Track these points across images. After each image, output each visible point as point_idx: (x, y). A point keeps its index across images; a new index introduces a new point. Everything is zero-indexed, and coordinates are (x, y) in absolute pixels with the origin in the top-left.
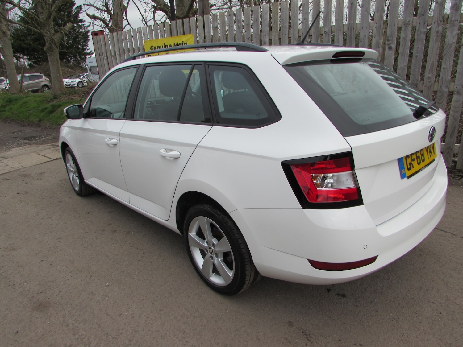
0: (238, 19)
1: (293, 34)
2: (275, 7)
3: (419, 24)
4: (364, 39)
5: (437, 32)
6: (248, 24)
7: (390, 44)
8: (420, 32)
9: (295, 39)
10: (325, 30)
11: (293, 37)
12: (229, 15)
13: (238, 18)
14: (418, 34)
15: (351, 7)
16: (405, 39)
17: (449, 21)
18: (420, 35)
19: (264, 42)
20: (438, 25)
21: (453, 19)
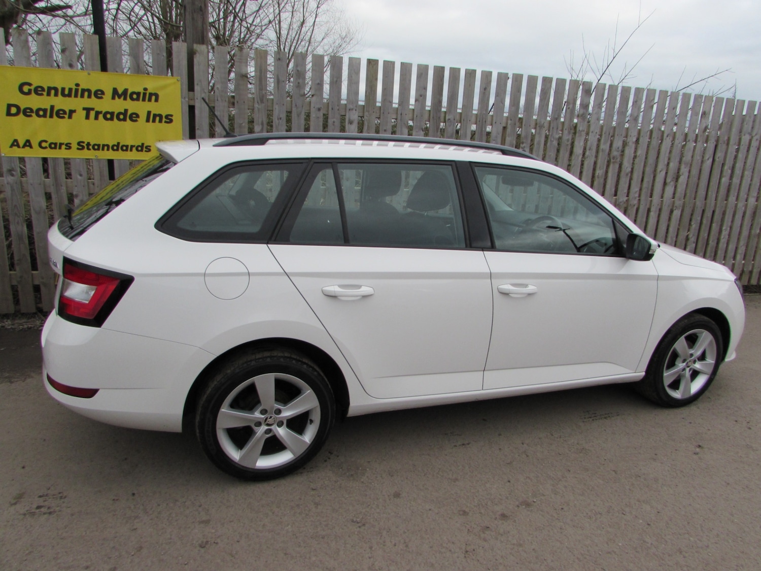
0: (298, 71)
1: (401, 114)
2: (373, 67)
3: (553, 128)
4: (496, 137)
5: (568, 140)
6: (318, 84)
7: (524, 147)
8: (553, 138)
9: (404, 124)
10: (450, 117)
11: (401, 120)
12: (279, 59)
13: (299, 69)
14: (551, 140)
15: (484, 93)
16: (539, 143)
17: (578, 130)
18: (553, 141)
19: (349, 120)
20: (569, 133)
21: (581, 129)
